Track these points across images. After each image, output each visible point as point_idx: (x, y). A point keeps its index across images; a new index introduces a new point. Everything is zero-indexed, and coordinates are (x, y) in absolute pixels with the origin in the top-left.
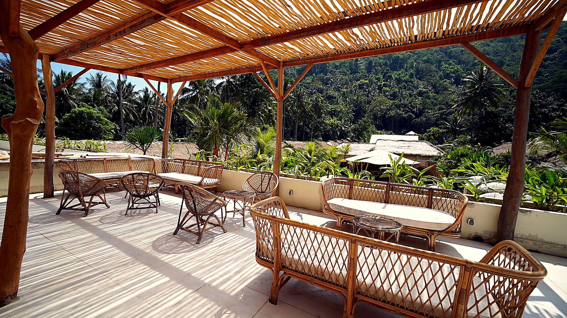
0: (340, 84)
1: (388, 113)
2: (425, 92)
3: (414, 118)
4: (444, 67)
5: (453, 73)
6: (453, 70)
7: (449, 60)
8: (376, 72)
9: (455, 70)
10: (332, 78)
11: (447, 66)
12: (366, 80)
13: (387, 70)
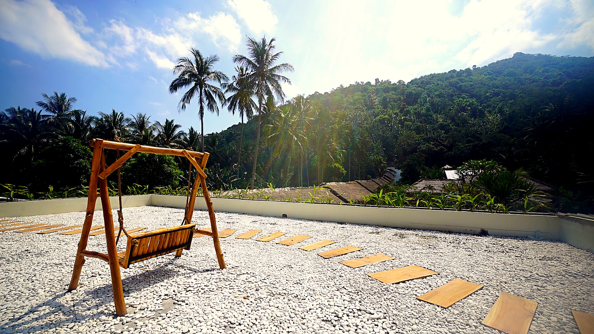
0: (360, 119)
1: (419, 147)
2: (446, 125)
3: (446, 152)
4: (458, 100)
5: (469, 106)
6: (468, 103)
7: (461, 94)
8: (392, 107)
9: (470, 104)
10: (350, 114)
11: (461, 99)
12: (385, 115)
13: (403, 105)
